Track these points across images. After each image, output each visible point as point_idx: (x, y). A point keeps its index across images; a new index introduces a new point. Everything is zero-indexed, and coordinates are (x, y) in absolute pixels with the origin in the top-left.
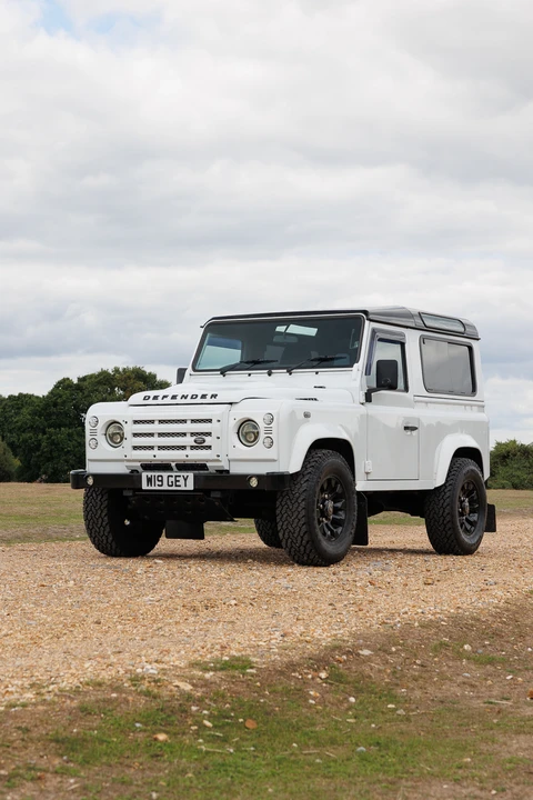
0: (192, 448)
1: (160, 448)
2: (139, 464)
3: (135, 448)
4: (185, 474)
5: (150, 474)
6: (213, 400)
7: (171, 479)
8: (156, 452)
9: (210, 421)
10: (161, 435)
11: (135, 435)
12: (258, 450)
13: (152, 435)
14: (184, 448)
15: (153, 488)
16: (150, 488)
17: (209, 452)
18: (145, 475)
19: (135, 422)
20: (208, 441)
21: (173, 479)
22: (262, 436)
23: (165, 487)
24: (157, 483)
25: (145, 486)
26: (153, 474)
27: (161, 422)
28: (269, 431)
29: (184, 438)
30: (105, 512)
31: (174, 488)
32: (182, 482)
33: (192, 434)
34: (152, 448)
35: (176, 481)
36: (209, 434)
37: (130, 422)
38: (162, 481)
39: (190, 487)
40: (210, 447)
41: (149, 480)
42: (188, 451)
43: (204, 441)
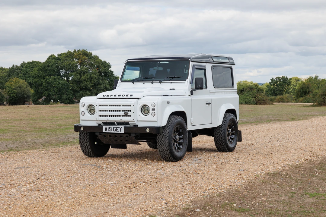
0: (123, 116)
1: (110, 116)
2: (102, 122)
3: (100, 116)
4: (121, 127)
5: (106, 126)
6: (131, 97)
8: (108, 117)
9: (130, 106)
10: (110, 111)
11: (100, 111)
12: (149, 117)
13: (107, 111)
14: (119, 116)
15: (108, 132)
16: (106, 132)
17: (130, 118)
18: (104, 127)
19: (100, 105)
20: (129, 113)
21: (116, 128)
22: (151, 111)
23: (112, 132)
24: (109, 130)
25: (104, 131)
26: (108, 126)
27: (110, 106)
28: (153, 110)
29: (120, 112)
30: (88, 140)
31: (116, 132)
32: (119, 130)
33: (123, 111)
34: (107, 116)
35: (117, 129)
36: (130, 111)
37: (98, 106)
38: (111, 129)
39: (123, 131)
40: (130, 116)
41: (106, 129)
42: (121, 117)
43: (128, 114)
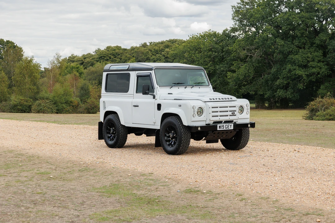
0: (230, 115)
1: (220, 116)
2: (213, 122)
3: (213, 116)
4: (231, 124)
5: (220, 125)
6: (231, 100)
7: (226, 126)
8: (219, 117)
9: (235, 107)
10: (220, 112)
11: (213, 112)
13: (217, 112)
14: (227, 116)
15: (221, 129)
16: (220, 129)
18: (218, 125)
21: (227, 126)
22: (246, 111)
23: (225, 129)
24: (222, 128)
25: (218, 129)
26: (221, 125)
27: (220, 107)
28: (248, 109)
29: (227, 113)
31: (227, 129)
32: (230, 127)
33: (230, 111)
34: (217, 116)
35: (228, 127)
36: (235, 111)
37: (211, 108)
38: (224, 127)
39: (232, 128)
40: (235, 115)
41: (220, 127)
42: (229, 117)
43: (234, 113)
